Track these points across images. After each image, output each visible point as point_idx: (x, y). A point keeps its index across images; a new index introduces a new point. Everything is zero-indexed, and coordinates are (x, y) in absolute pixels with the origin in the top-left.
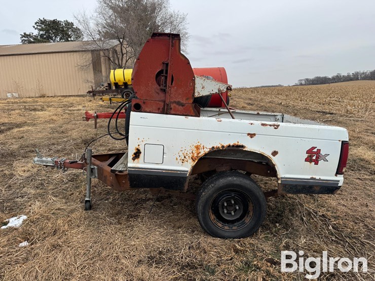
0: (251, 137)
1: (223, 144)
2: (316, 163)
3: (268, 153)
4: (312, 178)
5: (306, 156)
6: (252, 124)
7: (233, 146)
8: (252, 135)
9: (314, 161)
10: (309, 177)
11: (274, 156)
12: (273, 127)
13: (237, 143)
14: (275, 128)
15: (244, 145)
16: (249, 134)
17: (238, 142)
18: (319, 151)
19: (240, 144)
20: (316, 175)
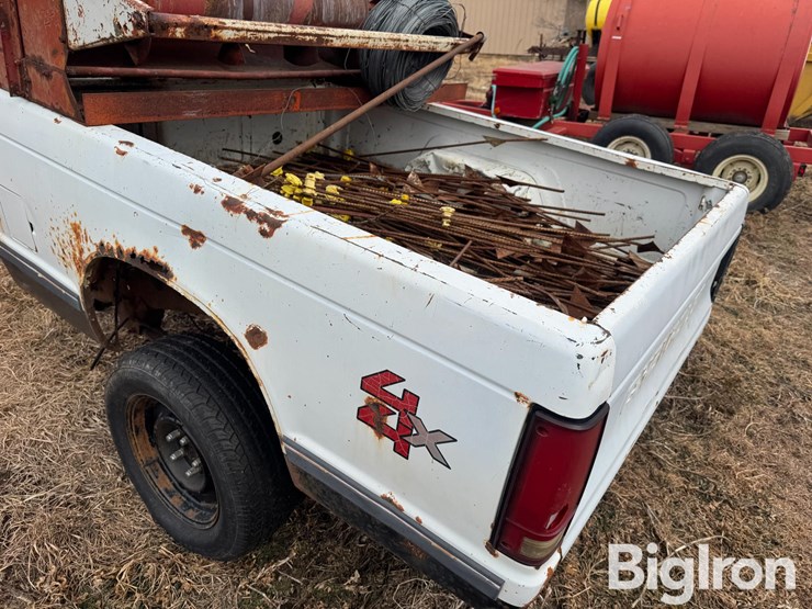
0: (194, 245)
1: (120, 243)
2: (402, 450)
3: (236, 330)
4: (391, 501)
5: (362, 398)
6: (197, 190)
7: (142, 259)
8: (196, 238)
10: (379, 489)
11: (255, 346)
12: (255, 226)
13: (152, 252)
14: (263, 233)
15: (170, 266)
16: (186, 230)
17: (156, 250)
18: (410, 401)
19: (162, 258)
20: (404, 495)
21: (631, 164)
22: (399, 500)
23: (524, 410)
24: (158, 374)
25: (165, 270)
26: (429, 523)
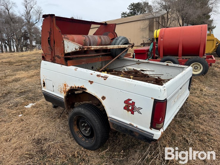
0: (91, 84)
1: (76, 86)
2: (133, 113)
3: (99, 97)
4: (131, 124)
5: (124, 105)
6: (92, 74)
7: (80, 88)
8: (91, 82)
9: (130, 110)
10: (128, 123)
11: (103, 100)
12: (103, 78)
13: (82, 86)
14: (105, 79)
15: (86, 88)
16: (89, 81)
17: (83, 86)
18: (133, 103)
19: (84, 87)
20: (134, 122)
21: (167, 65)
22: (132, 124)
23: (153, 100)
24: (82, 110)
25: (85, 89)
26: (139, 127)
